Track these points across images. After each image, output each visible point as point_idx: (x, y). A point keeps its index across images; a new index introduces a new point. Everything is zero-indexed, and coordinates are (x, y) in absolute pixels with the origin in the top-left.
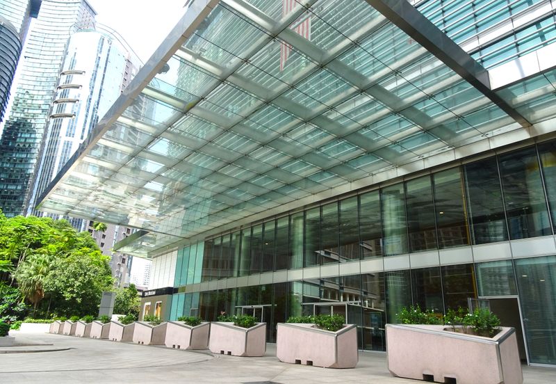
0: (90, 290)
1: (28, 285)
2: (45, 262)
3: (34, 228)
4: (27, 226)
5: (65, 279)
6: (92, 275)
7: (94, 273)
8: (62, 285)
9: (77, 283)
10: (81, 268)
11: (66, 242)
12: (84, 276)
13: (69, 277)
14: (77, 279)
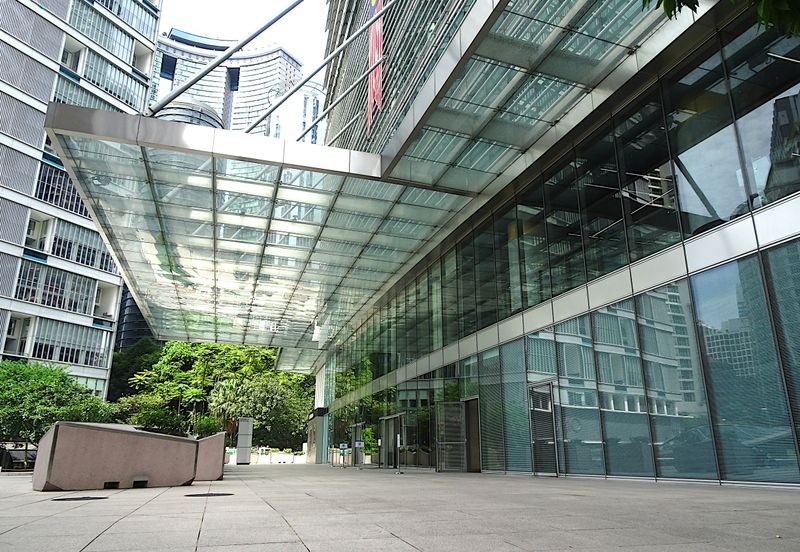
0: (285, 416)
1: (219, 415)
2: (232, 388)
3: (220, 351)
4: (211, 350)
5: (252, 406)
6: (279, 398)
7: (281, 396)
9: (265, 409)
10: (268, 392)
11: (252, 363)
12: (272, 401)
13: (256, 403)
14: (264, 405)
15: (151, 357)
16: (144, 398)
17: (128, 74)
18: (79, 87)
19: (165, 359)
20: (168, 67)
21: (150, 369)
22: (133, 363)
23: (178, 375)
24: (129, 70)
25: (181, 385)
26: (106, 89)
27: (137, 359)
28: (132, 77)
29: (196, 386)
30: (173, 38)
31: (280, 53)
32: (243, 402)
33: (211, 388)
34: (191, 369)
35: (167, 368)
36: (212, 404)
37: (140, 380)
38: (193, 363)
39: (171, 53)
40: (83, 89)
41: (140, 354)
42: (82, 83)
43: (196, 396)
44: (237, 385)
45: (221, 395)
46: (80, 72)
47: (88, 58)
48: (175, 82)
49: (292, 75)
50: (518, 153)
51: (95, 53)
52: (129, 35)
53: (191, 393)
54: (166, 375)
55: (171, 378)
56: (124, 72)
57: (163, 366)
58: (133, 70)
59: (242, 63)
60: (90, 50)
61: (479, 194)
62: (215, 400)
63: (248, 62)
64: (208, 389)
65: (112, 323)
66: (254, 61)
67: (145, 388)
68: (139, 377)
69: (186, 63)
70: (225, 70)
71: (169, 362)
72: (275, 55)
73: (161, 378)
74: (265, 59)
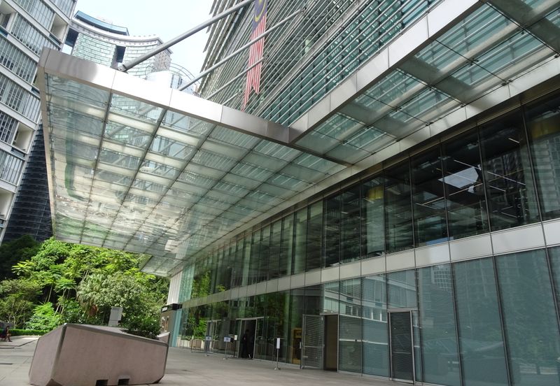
0: (137, 306)
1: (84, 301)
2: (98, 281)
3: (92, 252)
4: (85, 250)
5: (113, 296)
6: (135, 292)
7: (137, 290)
8: (110, 300)
9: (123, 300)
10: (127, 287)
11: (116, 263)
12: (129, 294)
13: (116, 294)
14: (123, 296)
15: (31, 250)
16: (22, 283)
17: (46, 37)
18: (6, 40)
19: (43, 253)
20: (72, 38)
21: (30, 260)
22: (14, 253)
23: (54, 266)
24: (48, 35)
25: (55, 275)
26: (27, 45)
27: (19, 251)
28: (48, 39)
29: (68, 277)
30: (78, 17)
31: (157, 42)
32: (106, 292)
33: (80, 279)
34: (63, 263)
35: (43, 261)
36: (80, 292)
37: (22, 268)
38: (65, 258)
39: (75, 28)
40: (9, 42)
41: (21, 247)
42: (9, 38)
43: (68, 285)
44: (103, 279)
45: (89, 285)
46: (9, 28)
47: (17, 20)
48: (75, 49)
49: (164, 58)
50: (393, 140)
51: (22, 17)
52: (51, 10)
53: (63, 282)
54: (41, 265)
55: (46, 269)
56: (43, 35)
57: (40, 258)
58: (51, 35)
59: (128, 44)
60: (19, 15)
61: (353, 165)
62: (83, 290)
63: (132, 44)
64: (78, 281)
65: (3, 221)
66: (137, 44)
67: (24, 275)
68: (22, 266)
69: (85, 37)
70: (114, 47)
71: (46, 256)
72: (153, 43)
73: (38, 268)
74: (145, 44)
